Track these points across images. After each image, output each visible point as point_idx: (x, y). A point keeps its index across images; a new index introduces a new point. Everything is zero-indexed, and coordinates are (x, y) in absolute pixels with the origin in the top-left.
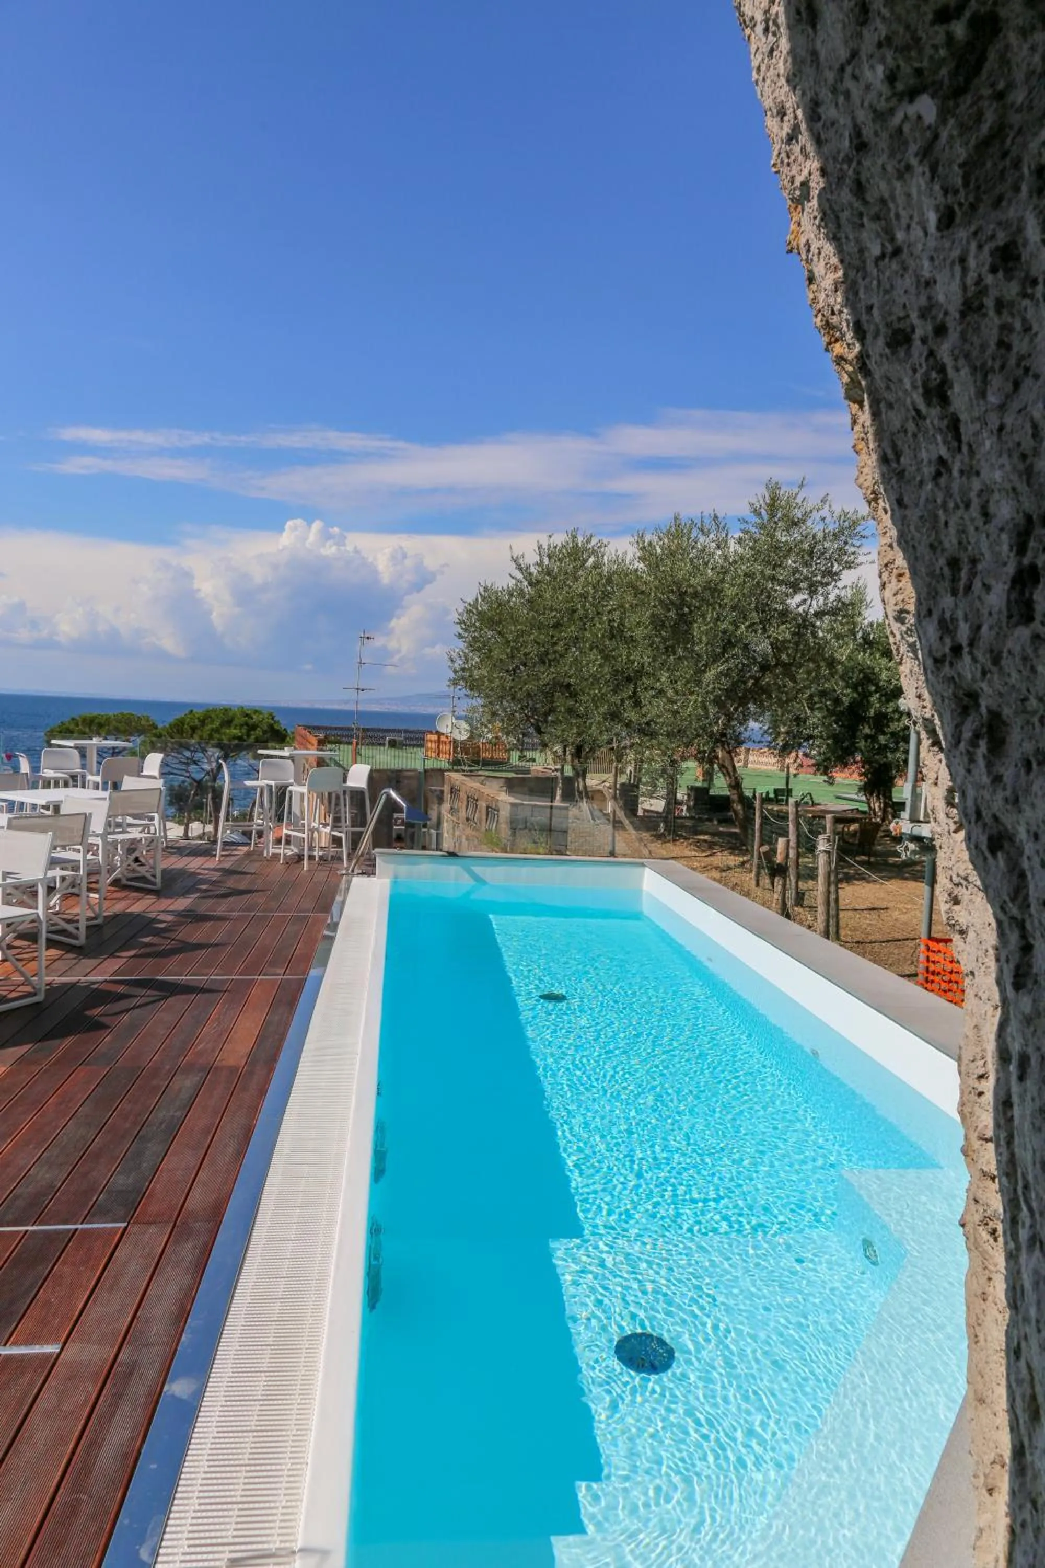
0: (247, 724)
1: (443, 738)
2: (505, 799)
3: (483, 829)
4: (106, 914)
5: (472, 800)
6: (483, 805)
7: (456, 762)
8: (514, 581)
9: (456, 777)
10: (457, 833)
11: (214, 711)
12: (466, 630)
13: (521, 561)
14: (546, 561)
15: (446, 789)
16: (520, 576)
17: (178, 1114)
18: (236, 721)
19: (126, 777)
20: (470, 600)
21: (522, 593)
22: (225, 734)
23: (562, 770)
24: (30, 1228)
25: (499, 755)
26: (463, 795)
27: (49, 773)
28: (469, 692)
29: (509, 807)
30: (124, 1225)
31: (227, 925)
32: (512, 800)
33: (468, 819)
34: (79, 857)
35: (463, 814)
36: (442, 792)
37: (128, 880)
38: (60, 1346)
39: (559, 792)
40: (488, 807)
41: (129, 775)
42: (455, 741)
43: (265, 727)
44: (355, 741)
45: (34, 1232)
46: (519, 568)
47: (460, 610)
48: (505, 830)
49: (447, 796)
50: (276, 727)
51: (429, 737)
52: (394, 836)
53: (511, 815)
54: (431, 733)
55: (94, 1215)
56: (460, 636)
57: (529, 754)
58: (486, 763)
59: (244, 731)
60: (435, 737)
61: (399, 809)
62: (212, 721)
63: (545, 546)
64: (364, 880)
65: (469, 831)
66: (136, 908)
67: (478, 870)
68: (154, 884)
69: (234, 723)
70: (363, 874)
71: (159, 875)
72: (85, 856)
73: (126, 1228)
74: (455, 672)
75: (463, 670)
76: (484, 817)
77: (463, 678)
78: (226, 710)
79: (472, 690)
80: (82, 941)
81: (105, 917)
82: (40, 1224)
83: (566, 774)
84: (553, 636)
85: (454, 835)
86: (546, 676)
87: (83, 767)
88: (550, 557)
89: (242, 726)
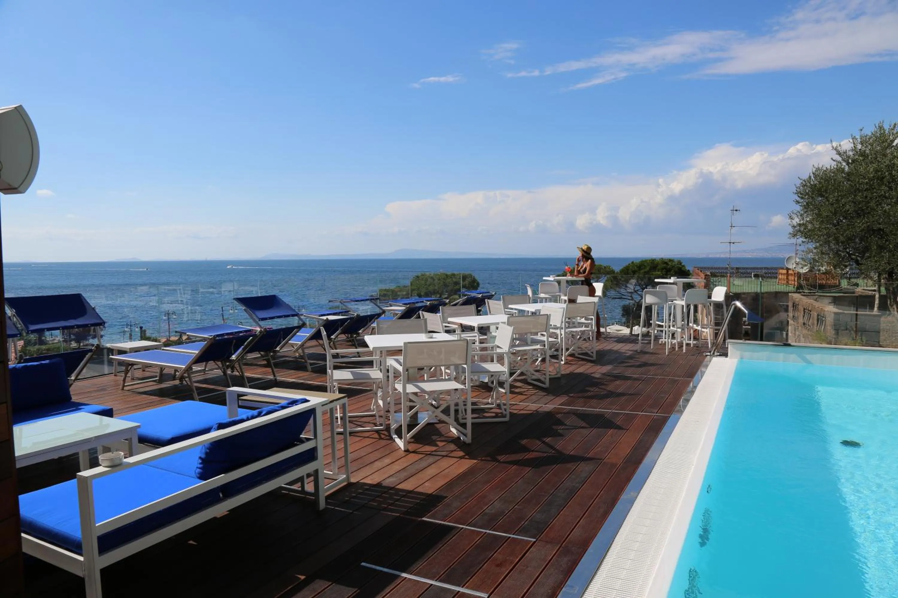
0: (665, 268)
1: (790, 272)
2: (830, 309)
3: (815, 330)
4: (563, 373)
5: (807, 311)
6: (815, 314)
7: (800, 287)
8: (835, 163)
9: (797, 296)
10: (797, 333)
11: (646, 261)
12: (802, 198)
13: (839, 148)
14: (859, 147)
15: (790, 304)
16: (839, 158)
17: (577, 485)
18: (659, 267)
19: (579, 296)
20: (806, 177)
21: (843, 170)
22: (652, 274)
23: (879, 291)
24: (488, 531)
25: (831, 282)
26: (801, 308)
27: (542, 295)
28: (804, 240)
29: (833, 315)
30: (535, 540)
31: (629, 383)
32: (835, 310)
33: (804, 324)
34: (545, 339)
35: (801, 321)
36: (788, 306)
37: (579, 354)
38: (488, 595)
39: (876, 306)
40: (818, 315)
41: (581, 295)
42: (798, 273)
43: (677, 270)
44: (729, 275)
45: (489, 534)
46: (839, 154)
47: (798, 185)
48: (830, 332)
49: (791, 309)
50: (683, 269)
51: (781, 271)
52: (743, 332)
53: (834, 320)
54: (783, 269)
55: (520, 531)
56: (798, 202)
57: (854, 281)
58: (822, 287)
59: (664, 273)
60: (784, 271)
61: (744, 315)
62: (645, 267)
63: (858, 137)
64: (722, 359)
65: (805, 332)
66: (580, 370)
67: (808, 357)
68: (592, 357)
69: (658, 268)
70: (720, 355)
71: (595, 353)
72: (548, 339)
73: (535, 542)
74: (794, 227)
75: (800, 225)
76: (816, 322)
77: (800, 231)
78: (653, 261)
79: (806, 238)
80: (547, 385)
81: (562, 374)
82: (493, 531)
83: (882, 294)
84: (866, 197)
85: (795, 334)
86: (860, 224)
87: (560, 292)
88: (862, 143)
89: (663, 269)
